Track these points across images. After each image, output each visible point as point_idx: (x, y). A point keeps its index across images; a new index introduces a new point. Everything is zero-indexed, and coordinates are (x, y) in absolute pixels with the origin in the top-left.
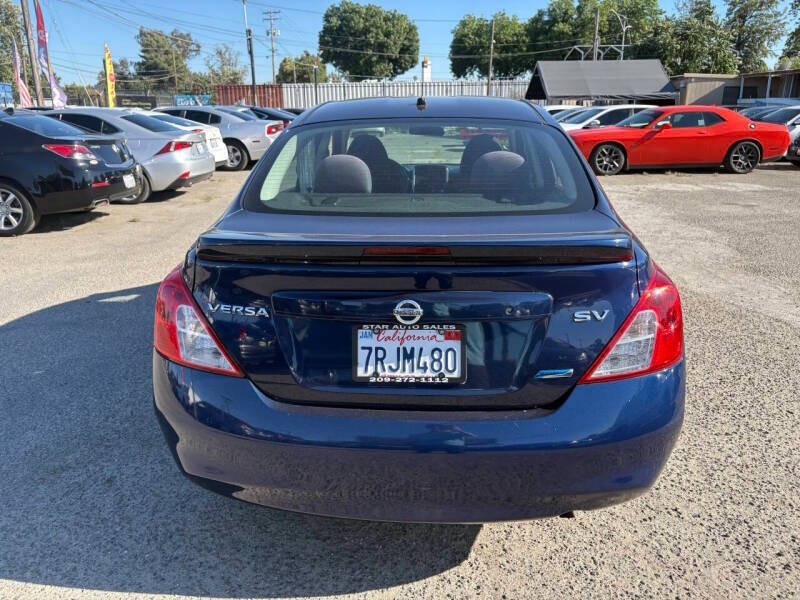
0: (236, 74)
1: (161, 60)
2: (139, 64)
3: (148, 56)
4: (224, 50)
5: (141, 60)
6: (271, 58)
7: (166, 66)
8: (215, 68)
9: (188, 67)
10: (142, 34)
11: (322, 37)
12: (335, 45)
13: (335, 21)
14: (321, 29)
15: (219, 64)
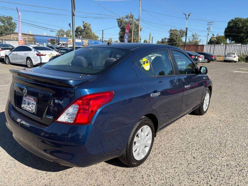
0: (196, 42)
1: (175, 38)
2: (168, 39)
3: (171, 36)
4: (195, 34)
5: (169, 38)
6: (207, 37)
7: (176, 39)
8: (191, 40)
9: (182, 40)
10: (171, 30)
11: (226, 30)
12: (229, 32)
13: (231, 24)
14: (226, 27)
15: (192, 39)
